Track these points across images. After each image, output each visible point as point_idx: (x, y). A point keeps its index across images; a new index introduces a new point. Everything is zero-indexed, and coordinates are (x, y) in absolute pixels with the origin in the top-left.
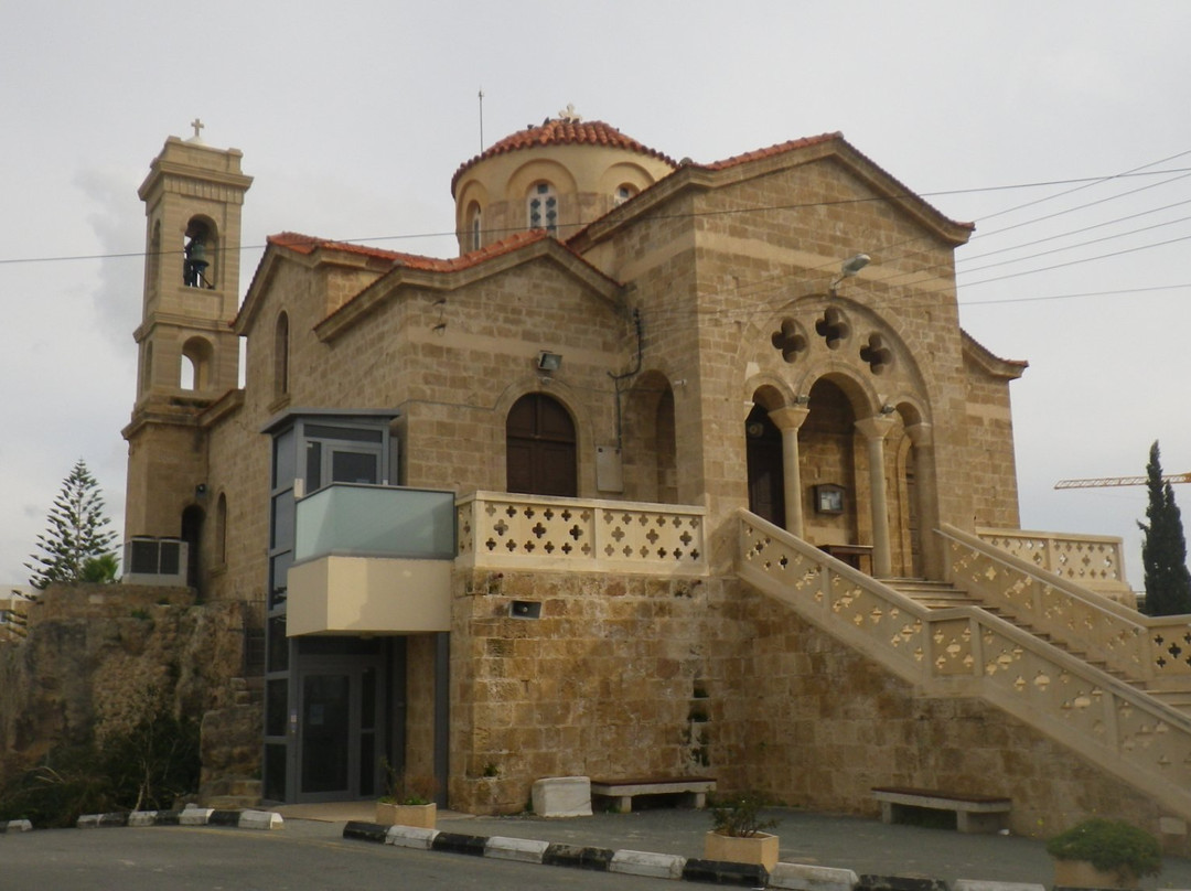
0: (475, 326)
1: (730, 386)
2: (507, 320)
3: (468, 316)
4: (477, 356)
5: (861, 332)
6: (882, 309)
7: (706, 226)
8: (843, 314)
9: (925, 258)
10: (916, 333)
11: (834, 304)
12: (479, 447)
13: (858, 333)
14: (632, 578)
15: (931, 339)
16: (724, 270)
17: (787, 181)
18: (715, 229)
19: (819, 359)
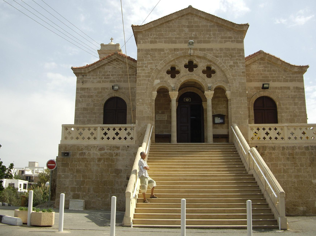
0: (95, 81)
1: (147, 88)
2: (105, 78)
3: (94, 78)
4: (95, 89)
5: (202, 65)
6: (210, 56)
7: (141, 42)
8: (195, 60)
9: (230, 38)
10: (225, 63)
11: (191, 58)
12: (95, 113)
13: (201, 66)
14: (107, 146)
15: (232, 63)
16: (147, 54)
17: (173, 24)
18: (145, 42)
19: (185, 75)
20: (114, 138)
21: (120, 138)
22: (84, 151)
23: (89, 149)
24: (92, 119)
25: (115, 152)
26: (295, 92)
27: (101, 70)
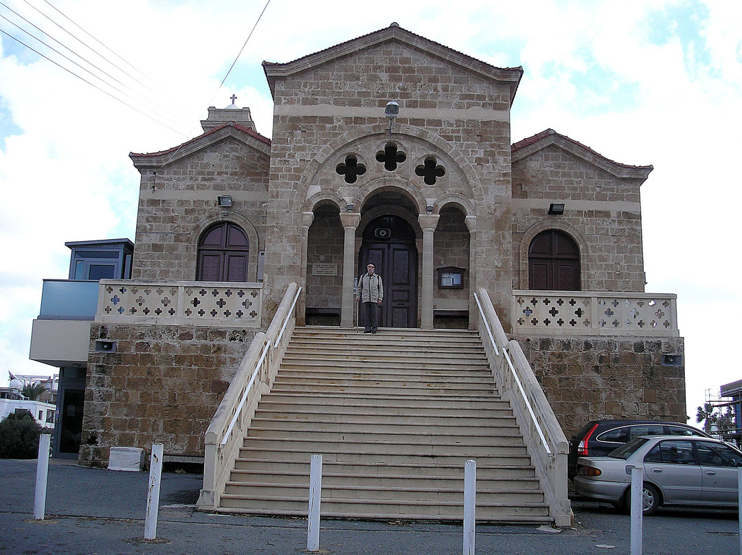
0: (182, 185)
1: (291, 203)
2: (204, 179)
3: (178, 180)
4: (181, 203)
5: (415, 156)
6: (433, 136)
7: (283, 101)
8: (401, 145)
9: (480, 97)
10: (466, 152)
11: (392, 139)
12: (178, 257)
13: (413, 157)
15: (481, 154)
16: (295, 128)
17: (355, 62)
18: (291, 102)
19: (375, 177)
20: (214, 313)
21: (227, 313)
22: (146, 340)
23: (158, 337)
24: (171, 270)
25: (216, 342)
26: (620, 223)
27: (196, 161)
